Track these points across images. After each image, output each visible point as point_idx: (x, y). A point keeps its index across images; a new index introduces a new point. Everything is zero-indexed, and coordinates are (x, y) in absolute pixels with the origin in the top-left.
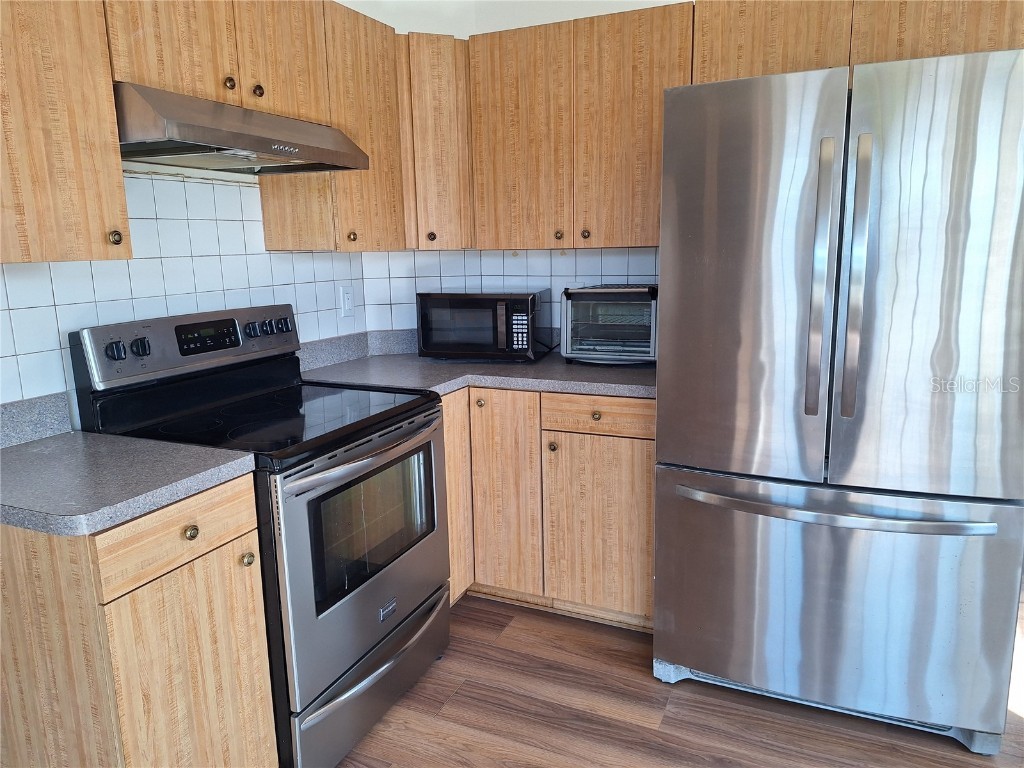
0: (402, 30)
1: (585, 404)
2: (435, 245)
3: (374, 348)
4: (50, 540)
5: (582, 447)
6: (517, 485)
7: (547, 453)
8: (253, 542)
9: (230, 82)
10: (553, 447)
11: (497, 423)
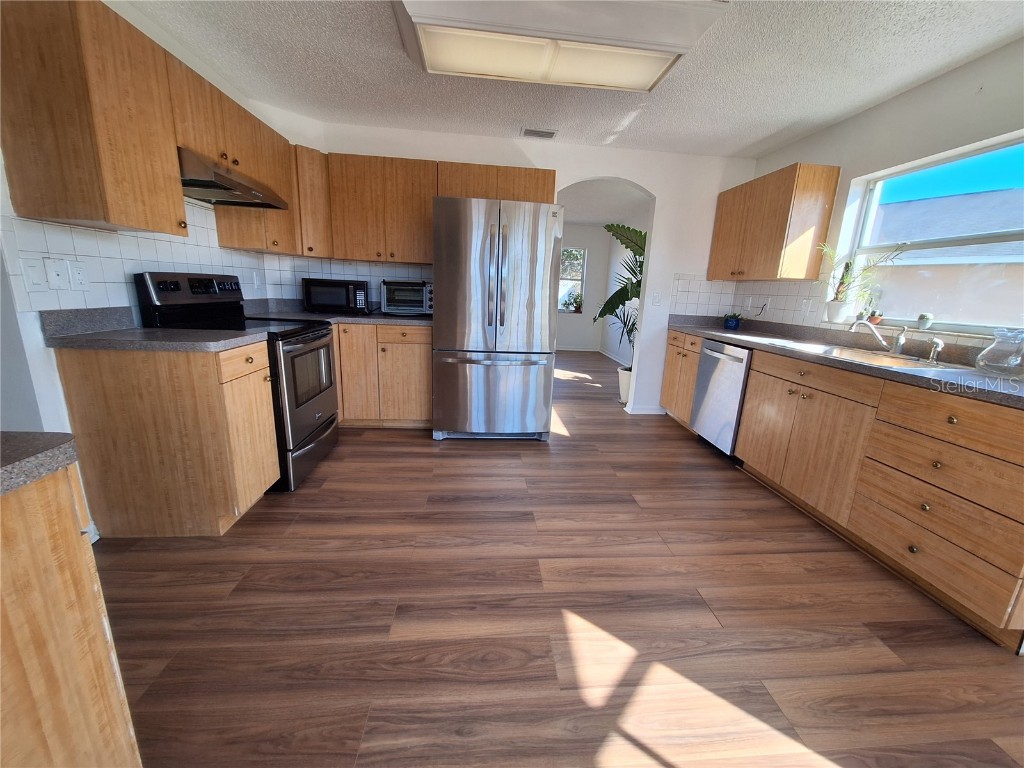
0: (292, 142)
1: (398, 330)
2: (312, 254)
3: (273, 307)
4: (188, 357)
5: (397, 349)
6: (365, 369)
7: (381, 354)
8: (268, 372)
9: (224, 155)
10: (384, 350)
11: (354, 341)
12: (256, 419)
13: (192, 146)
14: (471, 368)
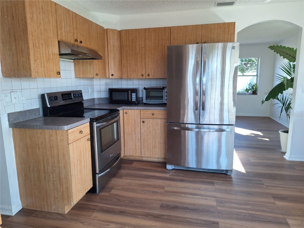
0: (105, 28)
1: (150, 112)
2: (113, 77)
3: (96, 102)
5: (150, 122)
6: (135, 131)
7: (142, 124)
8: (89, 137)
9: (76, 40)
10: (143, 122)
11: (130, 117)
12: (83, 159)
13: (64, 39)
14: (188, 133)
